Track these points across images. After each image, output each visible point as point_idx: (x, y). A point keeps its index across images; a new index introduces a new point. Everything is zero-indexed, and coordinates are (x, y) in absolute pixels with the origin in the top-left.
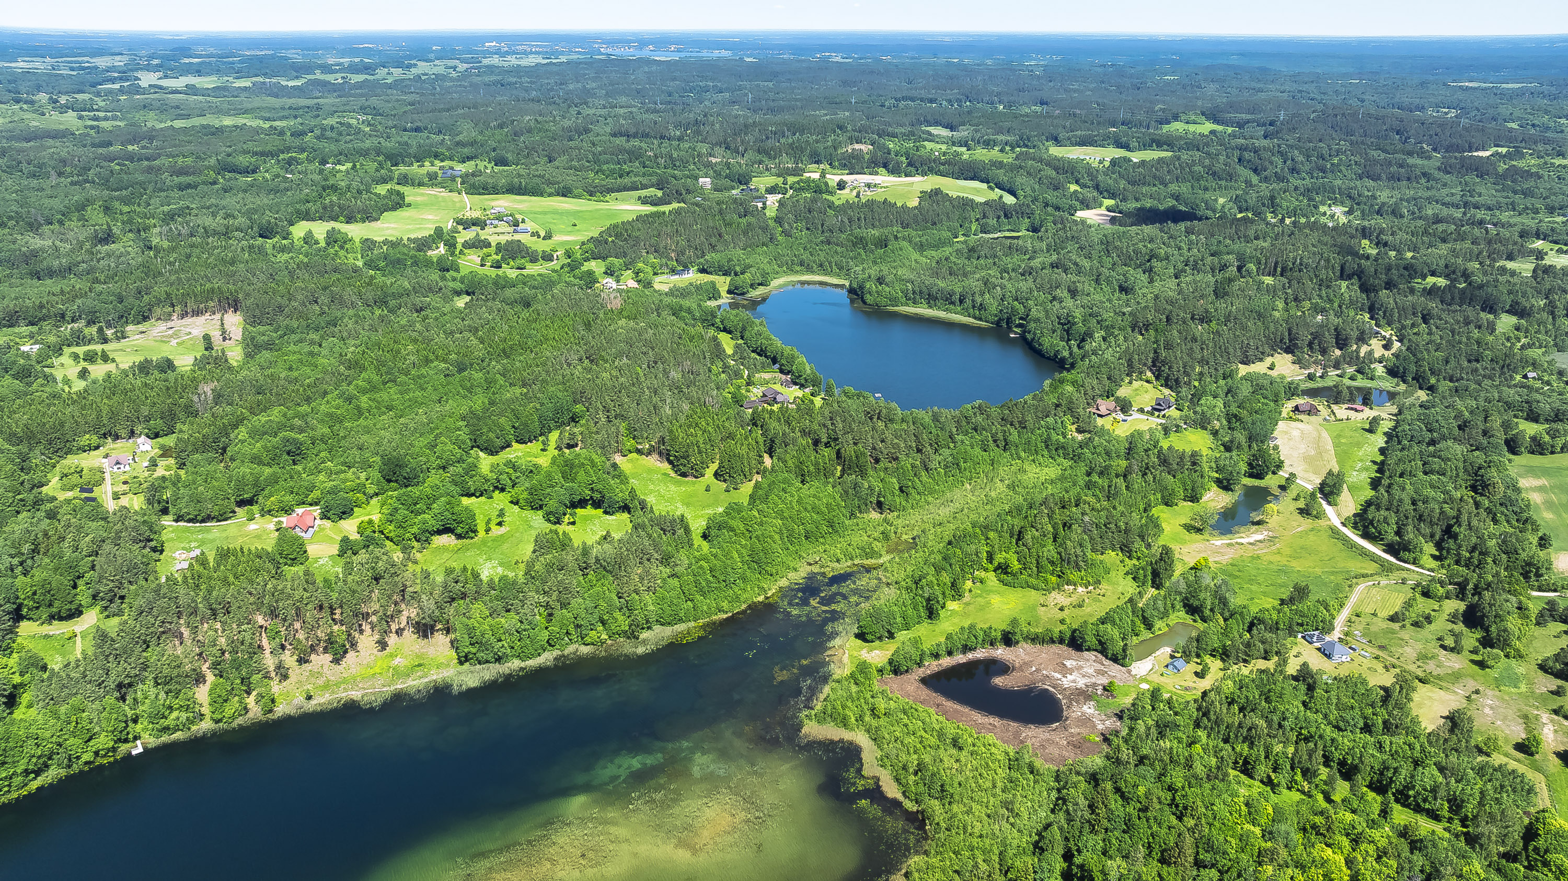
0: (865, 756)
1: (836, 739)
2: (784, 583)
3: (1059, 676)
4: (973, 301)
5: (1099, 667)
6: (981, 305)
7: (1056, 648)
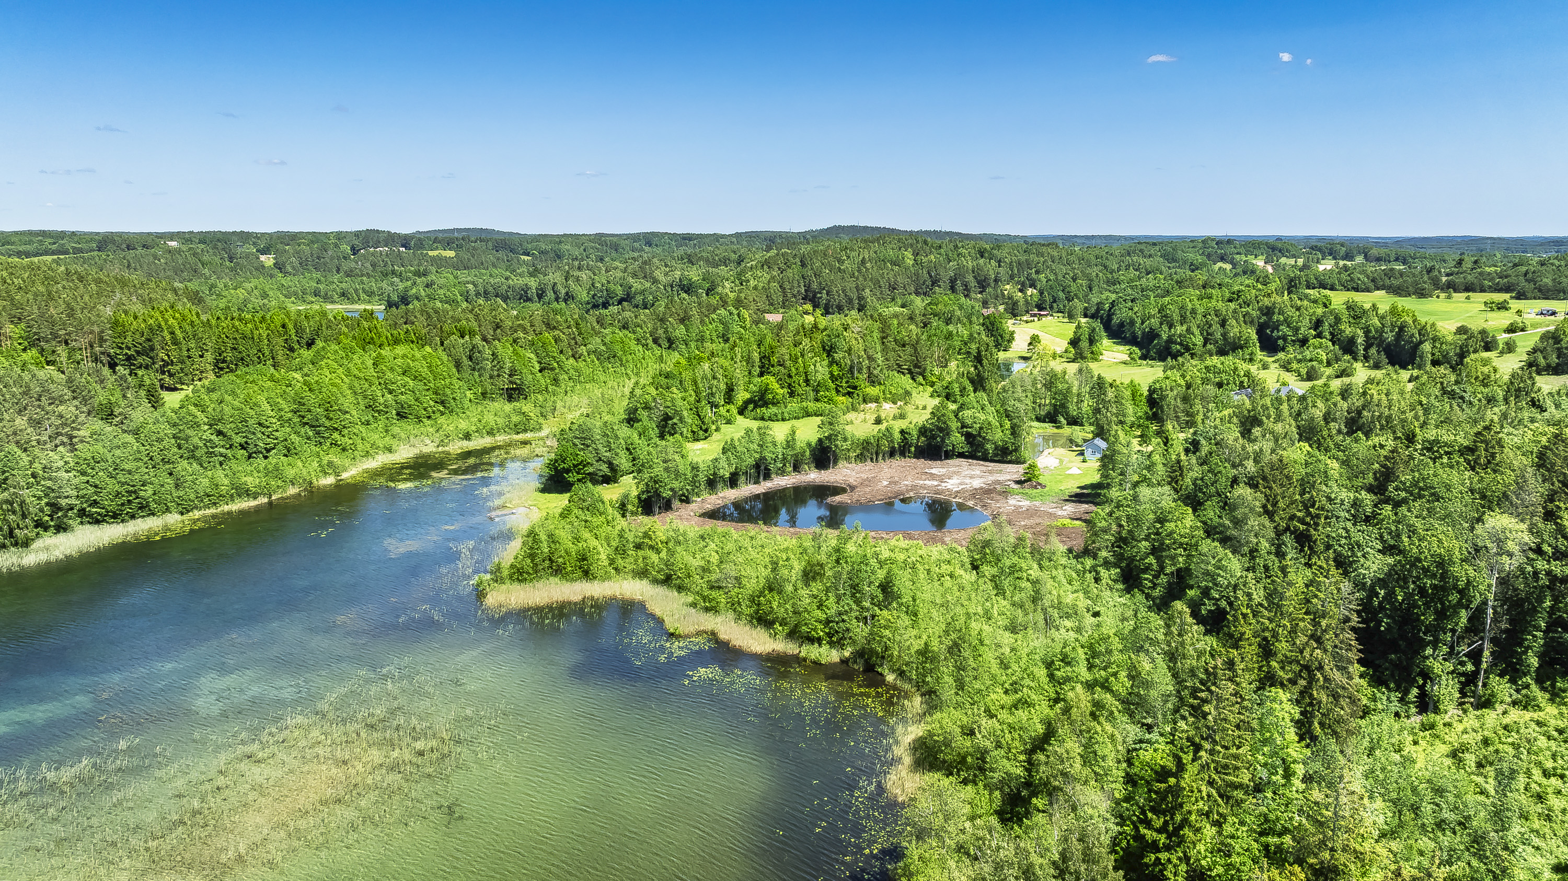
0: (656, 608)
1: (577, 598)
2: (373, 464)
3: (936, 483)
4: (555, 293)
5: (984, 468)
6: (567, 293)
7: (898, 463)
